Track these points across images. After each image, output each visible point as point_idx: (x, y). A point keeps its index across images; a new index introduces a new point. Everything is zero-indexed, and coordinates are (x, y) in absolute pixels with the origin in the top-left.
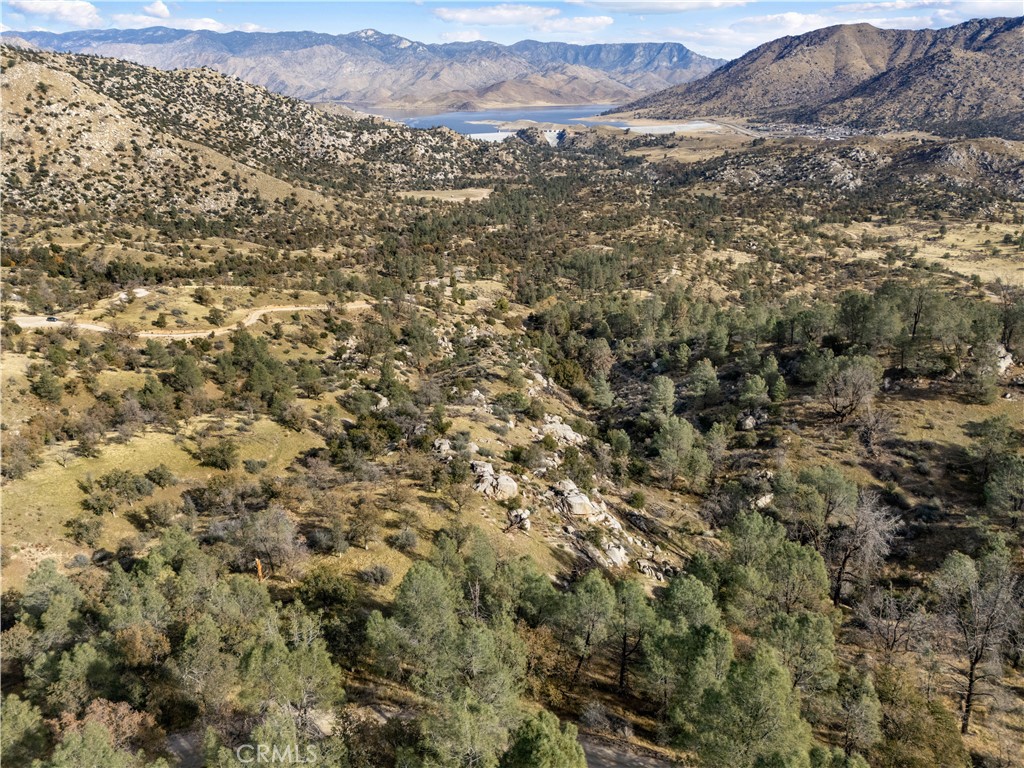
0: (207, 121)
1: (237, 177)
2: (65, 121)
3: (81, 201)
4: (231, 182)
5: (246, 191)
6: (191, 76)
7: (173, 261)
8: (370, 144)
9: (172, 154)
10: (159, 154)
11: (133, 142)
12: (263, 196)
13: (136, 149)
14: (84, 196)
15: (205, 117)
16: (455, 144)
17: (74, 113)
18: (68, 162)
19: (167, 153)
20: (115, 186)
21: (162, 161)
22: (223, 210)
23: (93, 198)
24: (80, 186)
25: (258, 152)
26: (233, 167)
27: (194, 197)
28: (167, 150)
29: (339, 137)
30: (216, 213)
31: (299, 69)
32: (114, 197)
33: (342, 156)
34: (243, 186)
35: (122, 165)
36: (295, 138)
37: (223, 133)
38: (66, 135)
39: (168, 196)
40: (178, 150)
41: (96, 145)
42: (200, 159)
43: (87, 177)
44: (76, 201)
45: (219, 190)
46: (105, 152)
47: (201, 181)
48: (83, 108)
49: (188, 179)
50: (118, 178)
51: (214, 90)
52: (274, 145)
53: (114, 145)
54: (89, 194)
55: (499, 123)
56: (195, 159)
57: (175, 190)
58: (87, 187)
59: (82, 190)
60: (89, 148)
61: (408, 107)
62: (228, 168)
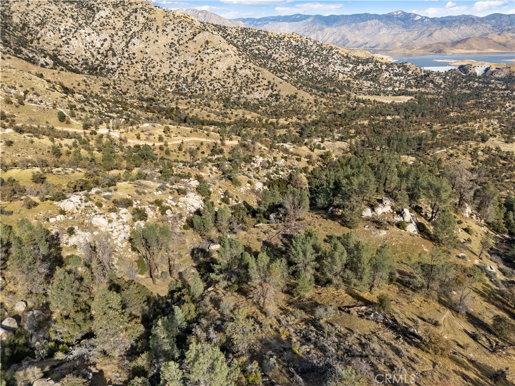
0: (283, 58)
1: (274, 83)
2: (212, 56)
3: (206, 90)
4: (271, 86)
5: (275, 90)
6: (286, 37)
7: (217, 118)
8: (361, 71)
9: (249, 72)
10: (243, 72)
11: (235, 66)
12: (281, 93)
13: (235, 70)
14: (208, 88)
15: (283, 56)
16: (410, 72)
17: (216, 53)
18: (207, 73)
19: (248, 72)
20: (222, 85)
21: (244, 75)
22: (261, 98)
23: (211, 90)
24: (208, 84)
25: (300, 73)
26: (274, 79)
27: (251, 92)
28: (248, 70)
29: (344, 66)
30: (258, 99)
31: (357, 32)
32: (219, 90)
33: (341, 76)
34: (275, 88)
35: (228, 76)
36: (321, 67)
37: (288, 64)
38: (210, 62)
39: (241, 90)
40: (253, 70)
41: (220, 67)
42: (261, 75)
43: (212, 80)
44: (204, 90)
45: (264, 89)
46: (223, 70)
47: (257, 85)
48: (220, 51)
49: (252, 83)
50: (224, 81)
51: (294, 43)
52: (309, 69)
53: (227, 67)
54: (210, 87)
55: (453, 61)
56: (258, 75)
57: (244, 88)
58: (210, 85)
59: (208, 86)
60: (217, 68)
61: (408, 52)
62: (271, 80)
